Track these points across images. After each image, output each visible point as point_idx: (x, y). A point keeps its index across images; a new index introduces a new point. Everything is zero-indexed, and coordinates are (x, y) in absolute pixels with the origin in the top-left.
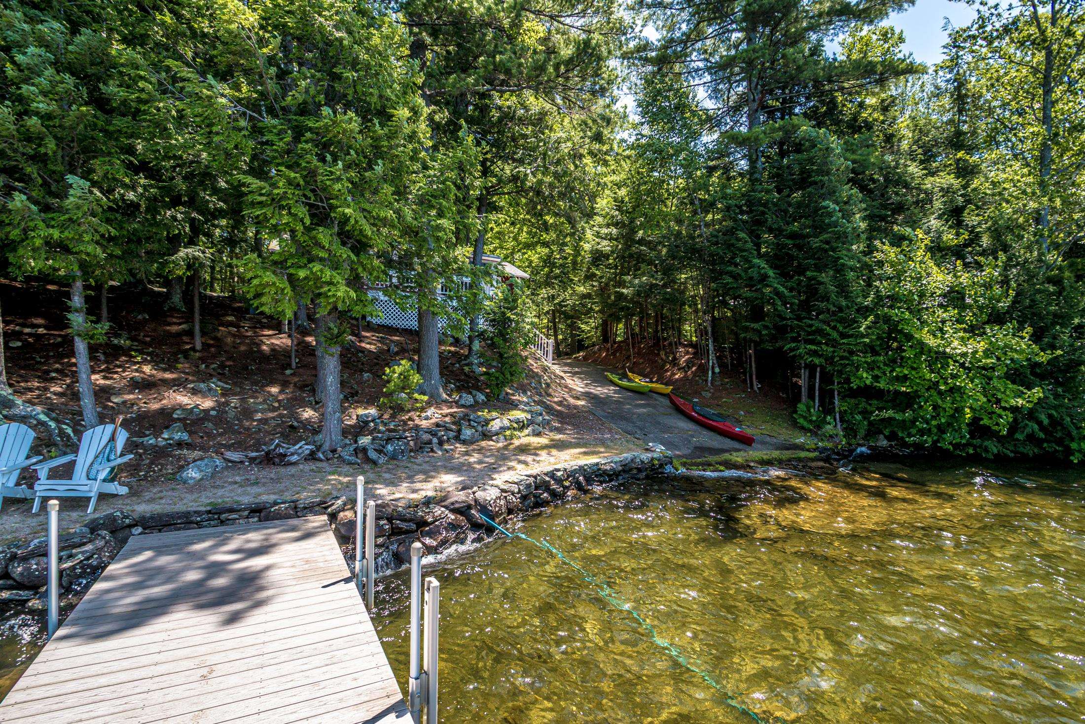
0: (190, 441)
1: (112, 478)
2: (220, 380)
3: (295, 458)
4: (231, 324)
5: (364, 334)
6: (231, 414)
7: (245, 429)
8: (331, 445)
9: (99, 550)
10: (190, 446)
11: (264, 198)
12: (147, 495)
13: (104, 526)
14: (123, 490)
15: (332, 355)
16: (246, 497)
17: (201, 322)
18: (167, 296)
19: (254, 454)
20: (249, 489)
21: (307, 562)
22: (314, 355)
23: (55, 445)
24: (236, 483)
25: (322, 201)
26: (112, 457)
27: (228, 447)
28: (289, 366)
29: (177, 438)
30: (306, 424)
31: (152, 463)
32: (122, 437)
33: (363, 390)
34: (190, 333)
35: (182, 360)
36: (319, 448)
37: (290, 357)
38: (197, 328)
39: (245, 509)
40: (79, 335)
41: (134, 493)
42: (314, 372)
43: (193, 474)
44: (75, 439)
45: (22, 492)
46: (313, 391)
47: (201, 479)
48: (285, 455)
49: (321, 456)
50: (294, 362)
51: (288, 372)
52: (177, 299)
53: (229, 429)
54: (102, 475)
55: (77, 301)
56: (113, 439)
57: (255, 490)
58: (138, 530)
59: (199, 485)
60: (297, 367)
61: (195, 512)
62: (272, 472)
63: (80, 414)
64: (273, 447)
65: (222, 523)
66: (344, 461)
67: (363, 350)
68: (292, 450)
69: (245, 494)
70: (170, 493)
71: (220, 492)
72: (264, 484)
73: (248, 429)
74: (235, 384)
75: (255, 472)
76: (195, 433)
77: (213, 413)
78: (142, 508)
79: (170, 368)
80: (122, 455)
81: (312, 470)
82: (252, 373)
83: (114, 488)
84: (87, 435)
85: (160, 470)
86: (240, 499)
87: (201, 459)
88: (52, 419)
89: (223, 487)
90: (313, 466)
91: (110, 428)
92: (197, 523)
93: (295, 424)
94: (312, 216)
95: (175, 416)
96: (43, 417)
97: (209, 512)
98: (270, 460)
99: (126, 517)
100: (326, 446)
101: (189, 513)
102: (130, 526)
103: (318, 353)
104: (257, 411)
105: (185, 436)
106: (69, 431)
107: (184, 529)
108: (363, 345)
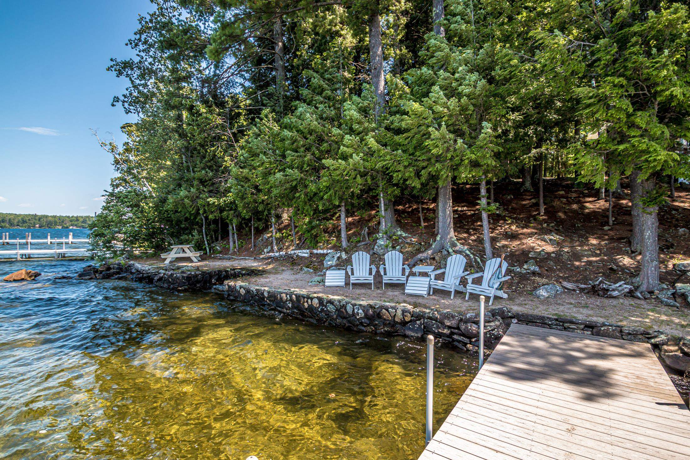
0: (540, 272)
1: (500, 288)
2: (557, 234)
3: (616, 293)
4: (562, 196)
5: (676, 194)
6: (565, 257)
7: (575, 267)
8: (648, 287)
9: (498, 327)
10: (540, 275)
11: (592, 100)
12: (518, 301)
13: (498, 314)
14: (505, 296)
15: (650, 214)
16: (581, 315)
17: (545, 197)
18: (523, 183)
19: (583, 286)
20: (581, 310)
21: (638, 377)
22: (630, 214)
23: (473, 267)
24: (571, 304)
25: (642, 89)
26: (500, 276)
27: (565, 279)
28: (607, 223)
29: (532, 269)
30: (623, 269)
31: (519, 282)
32: (505, 265)
33: (679, 243)
34: (537, 205)
35: (533, 221)
36: (637, 288)
37: (608, 217)
38: (542, 201)
39: (581, 324)
40: (484, 210)
41: (510, 299)
42: (629, 228)
43: (543, 293)
44: (481, 264)
45: (461, 288)
46: (629, 243)
47: (548, 297)
48: (608, 290)
49: (639, 295)
50: (611, 220)
51: (606, 228)
52: (528, 184)
53: (565, 268)
54: (496, 286)
55: (483, 192)
56: (500, 266)
57: (585, 311)
58: (515, 321)
59: (546, 301)
60: (614, 224)
61: (548, 318)
62: (598, 301)
63: (484, 251)
64: (597, 283)
65: (565, 329)
66: (662, 302)
67: (677, 209)
68: (613, 286)
69: (578, 312)
70: (530, 302)
71: (561, 308)
72: (592, 309)
73: (578, 267)
74: (566, 236)
75: (584, 299)
76: (543, 267)
77: (553, 255)
78: (516, 309)
79: (526, 227)
80: (504, 276)
81: (631, 305)
82: (578, 229)
83: (501, 293)
84: (488, 263)
85: (524, 287)
86: (576, 315)
87: (547, 284)
88: (472, 253)
89: (563, 305)
90: (632, 302)
91: (499, 260)
92: (549, 325)
93: (615, 267)
94: (633, 104)
95: (530, 256)
96: (468, 252)
97: (557, 320)
98: (594, 291)
99: (509, 312)
100: (644, 287)
101: (544, 317)
102: (512, 317)
103: (634, 213)
104: (583, 256)
105: (537, 269)
106: (479, 260)
107: (541, 327)
108: (676, 204)
